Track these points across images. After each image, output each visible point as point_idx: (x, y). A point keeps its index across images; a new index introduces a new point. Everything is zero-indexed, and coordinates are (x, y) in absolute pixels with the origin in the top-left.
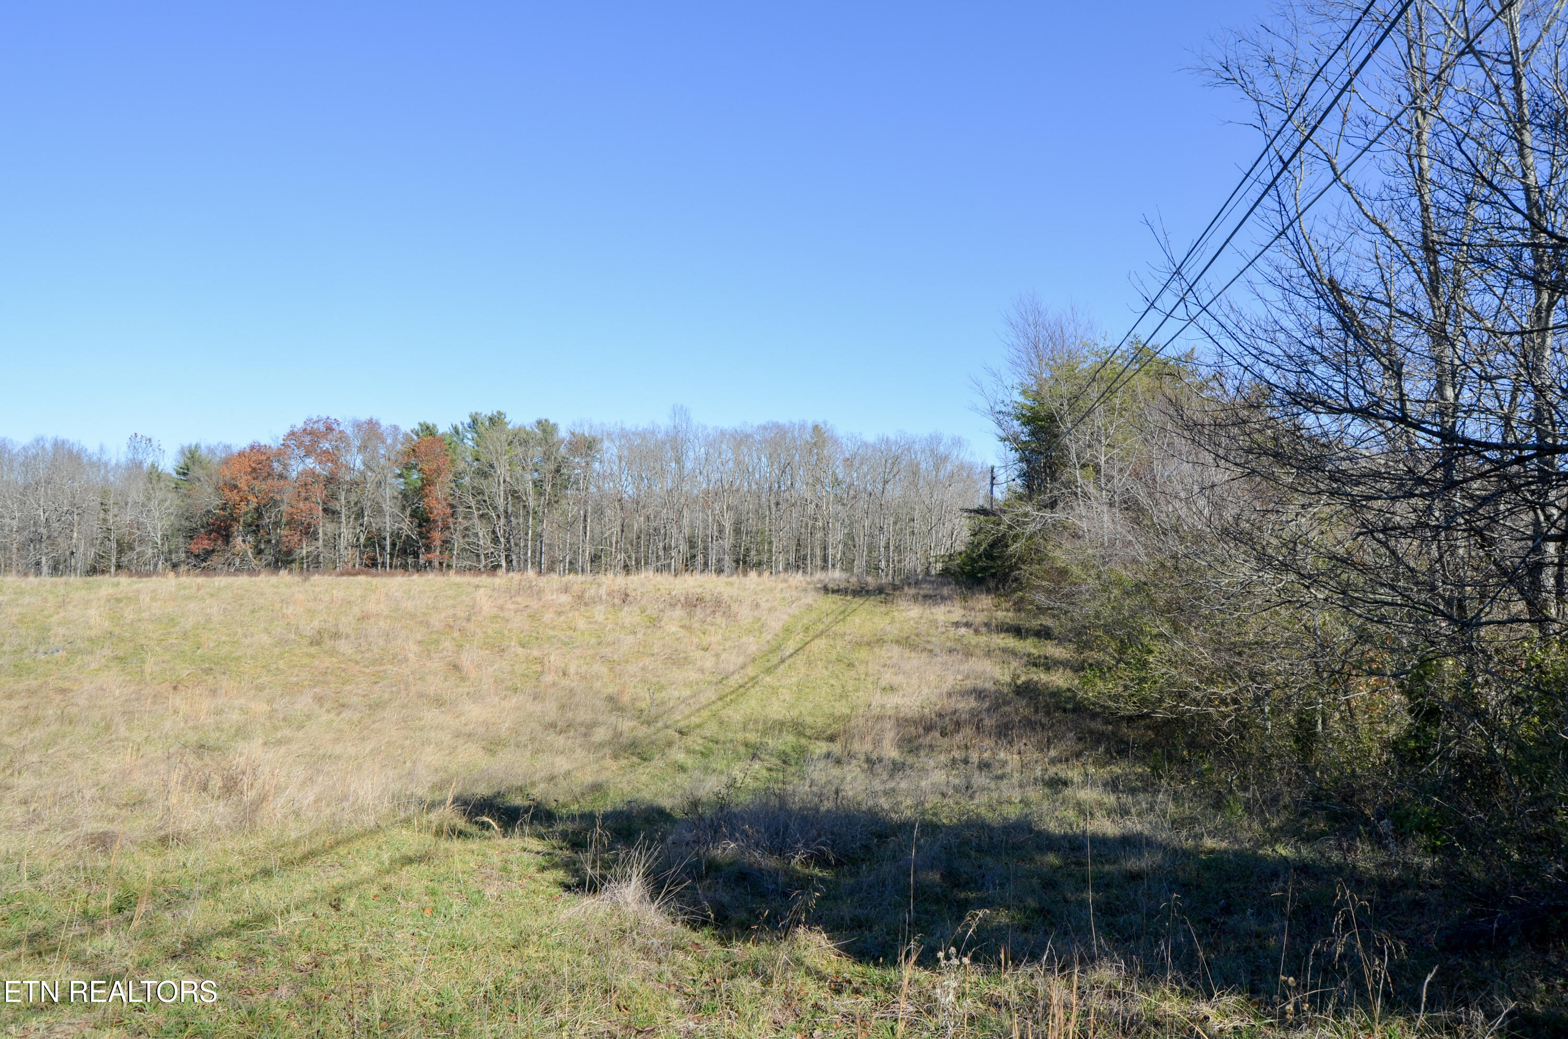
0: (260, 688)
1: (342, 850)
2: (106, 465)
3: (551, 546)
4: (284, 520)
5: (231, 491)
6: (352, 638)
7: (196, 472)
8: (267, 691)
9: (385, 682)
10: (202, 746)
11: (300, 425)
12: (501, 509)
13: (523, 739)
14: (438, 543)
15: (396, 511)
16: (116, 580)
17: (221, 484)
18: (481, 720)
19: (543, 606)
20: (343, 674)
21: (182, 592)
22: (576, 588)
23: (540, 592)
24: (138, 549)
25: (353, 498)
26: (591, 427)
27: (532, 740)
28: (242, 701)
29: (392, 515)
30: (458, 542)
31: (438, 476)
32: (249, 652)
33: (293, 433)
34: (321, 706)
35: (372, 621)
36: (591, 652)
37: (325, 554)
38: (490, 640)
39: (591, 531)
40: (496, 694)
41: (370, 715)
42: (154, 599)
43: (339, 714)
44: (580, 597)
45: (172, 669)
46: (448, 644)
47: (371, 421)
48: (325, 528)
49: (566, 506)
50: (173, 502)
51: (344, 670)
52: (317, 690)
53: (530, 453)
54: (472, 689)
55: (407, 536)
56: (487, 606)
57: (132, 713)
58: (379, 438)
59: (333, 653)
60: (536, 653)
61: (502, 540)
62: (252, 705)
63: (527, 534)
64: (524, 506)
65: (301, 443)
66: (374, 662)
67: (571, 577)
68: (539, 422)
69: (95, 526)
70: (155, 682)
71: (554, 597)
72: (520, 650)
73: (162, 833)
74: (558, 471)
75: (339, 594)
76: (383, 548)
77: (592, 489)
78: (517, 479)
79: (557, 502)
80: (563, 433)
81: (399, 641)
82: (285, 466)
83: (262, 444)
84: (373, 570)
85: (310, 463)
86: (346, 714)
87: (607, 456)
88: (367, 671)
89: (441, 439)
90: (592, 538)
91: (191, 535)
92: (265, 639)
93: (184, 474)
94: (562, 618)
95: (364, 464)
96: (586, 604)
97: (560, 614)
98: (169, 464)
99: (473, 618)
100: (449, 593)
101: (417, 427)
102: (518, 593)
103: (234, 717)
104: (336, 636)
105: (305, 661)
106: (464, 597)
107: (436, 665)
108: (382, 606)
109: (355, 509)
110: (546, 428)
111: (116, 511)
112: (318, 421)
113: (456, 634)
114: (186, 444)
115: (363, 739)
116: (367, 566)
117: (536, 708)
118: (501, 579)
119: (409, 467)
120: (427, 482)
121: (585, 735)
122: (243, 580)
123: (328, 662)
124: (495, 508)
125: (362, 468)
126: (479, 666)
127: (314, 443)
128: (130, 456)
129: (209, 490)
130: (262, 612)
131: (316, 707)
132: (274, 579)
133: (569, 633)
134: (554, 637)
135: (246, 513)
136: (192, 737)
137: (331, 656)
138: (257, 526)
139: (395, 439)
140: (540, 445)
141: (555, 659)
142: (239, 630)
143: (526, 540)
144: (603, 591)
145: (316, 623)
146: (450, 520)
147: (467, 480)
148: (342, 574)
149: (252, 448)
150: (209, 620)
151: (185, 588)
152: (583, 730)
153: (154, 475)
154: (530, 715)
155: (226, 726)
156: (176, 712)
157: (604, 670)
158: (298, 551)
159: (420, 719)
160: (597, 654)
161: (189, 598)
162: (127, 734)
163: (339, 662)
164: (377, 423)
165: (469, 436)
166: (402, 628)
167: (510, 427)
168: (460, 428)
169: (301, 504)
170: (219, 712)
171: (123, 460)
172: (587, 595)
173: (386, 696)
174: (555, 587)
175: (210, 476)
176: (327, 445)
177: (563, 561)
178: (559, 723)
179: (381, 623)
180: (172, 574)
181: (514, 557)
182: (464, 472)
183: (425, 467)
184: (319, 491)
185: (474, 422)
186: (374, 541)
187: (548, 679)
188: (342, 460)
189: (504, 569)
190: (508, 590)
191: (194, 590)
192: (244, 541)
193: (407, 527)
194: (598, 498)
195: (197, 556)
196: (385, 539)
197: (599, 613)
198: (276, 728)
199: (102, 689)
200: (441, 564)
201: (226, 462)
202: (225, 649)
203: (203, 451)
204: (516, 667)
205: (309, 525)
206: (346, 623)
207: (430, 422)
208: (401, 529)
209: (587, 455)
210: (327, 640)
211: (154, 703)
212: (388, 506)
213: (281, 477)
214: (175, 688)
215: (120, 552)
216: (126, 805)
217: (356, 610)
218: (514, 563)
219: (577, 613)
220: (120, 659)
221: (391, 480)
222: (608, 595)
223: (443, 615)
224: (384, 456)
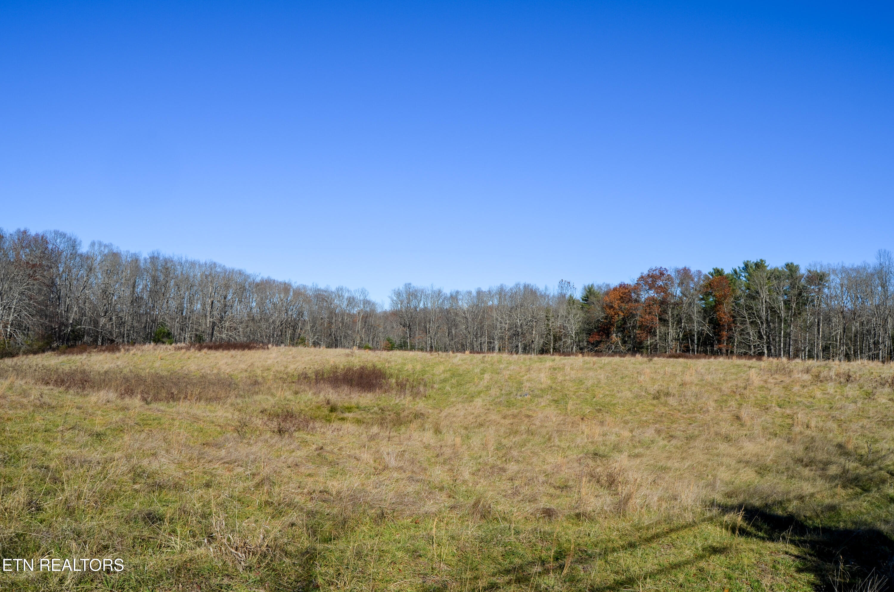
0: (626, 422)
1: (674, 535)
2: (548, 296)
3: (796, 341)
4: (638, 325)
5: (610, 309)
6: (677, 396)
7: (592, 299)
8: (630, 424)
9: (696, 424)
10: (596, 454)
11: (646, 272)
12: (764, 318)
13: (782, 468)
14: (725, 338)
15: (700, 320)
16: (553, 357)
17: (605, 305)
18: (754, 453)
19: (793, 381)
20: (671, 417)
21: (586, 366)
22: (814, 370)
23: (791, 371)
24: (564, 340)
25: (676, 312)
26: (821, 266)
27: (788, 469)
28: (617, 429)
29: (698, 322)
30: (737, 338)
31: (725, 299)
32: (621, 401)
33: (642, 277)
34: (660, 436)
35: (688, 386)
36: (825, 413)
37: (660, 344)
38: (759, 402)
39: (823, 332)
40: (763, 437)
41: (687, 443)
42: (572, 369)
43: (669, 441)
44: (818, 376)
45: (581, 408)
46: (733, 403)
47: (685, 268)
48: (660, 330)
49: (806, 316)
50: (581, 315)
51: (672, 415)
52: (657, 426)
53: (782, 284)
54: (748, 433)
55: (707, 334)
56: (756, 380)
57: (562, 431)
58: (689, 278)
59: (665, 404)
60: (788, 411)
61: (765, 337)
62: (622, 432)
63: (780, 333)
64: (779, 317)
65: (647, 282)
66: (689, 412)
67: (810, 362)
68: (787, 265)
69: (543, 327)
70: (573, 415)
71: (800, 375)
72: (778, 409)
73: (577, 511)
74: (800, 294)
75: (668, 369)
76: (693, 341)
77: (823, 306)
78: (774, 300)
79: (800, 314)
80: (803, 271)
81: (704, 399)
82: (638, 295)
83: (626, 283)
84: (687, 354)
85: (652, 293)
86: (674, 442)
87: (833, 285)
88: (685, 416)
89: (727, 277)
90: (823, 336)
91: (589, 333)
92: (629, 394)
93: (586, 300)
94: (805, 390)
95: (681, 293)
96: (821, 381)
97: (804, 387)
98: (578, 295)
99: (748, 387)
100: (733, 371)
101: (712, 271)
102: (776, 372)
103: (613, 438)
104: (667, 394)
105: (650, 408)
106: (742, 374)
107: (726, 415)
108: (693, 377)
109: (677, 319)
110: (792, 268)
111: (553, 320)
112: (655, 270)
113: (738, 397)
114: (587, 285)
115: (683, 459)
116: (684, 351)
117: (790, 448)
118: (766, 362)
119: (707, 294)
120: (718, 303)
121: (823, 469)
122: (617, 359)
123: (663, 410)
124: (760, 318)
125: (681, 295)
126: (752, 418)
127: (654, 281)
128: (560, 291)
129: (599, 309)
130: (627, 379)
131: (657, 436)
132: (633, 359)
133: (811, 400)
134: (801, 402)
135: (618, 321)
136: (591, 448)
137: (665, 406)
138: (624, 328)
139: (699, 278)
140: (788, 278)
141: (801, 416)
142: (615, 389)
143: (780, 337)
144: (832, 373)
145: (656, 387)
146: (733, 325)
147: (742, 301)
148: (670, 357)
149: (621, 286)
150: (599, 382)
151: (587, 363)
152: (821, 466)
153: (571, 301)
154: (786, 452)
155: (608, 443)
156: (583, 433)
157: (835, 426)
158: (646, 342)
159: (716, 449)
160: (829, 415)
161: (589, 369)
162: (559, 443)
163: (669, 410)
164: (689, 269)
165: (743, 275)
166: (706, 391)
167: (768, 268)
168: (738, 270)
169: (647, 316)
170: (605, 435)
171: (556, 293)
172: (822, 375)
173: (696, 433)
174: (800, 369)
175: (598, 301)
176: (661, 283)
177: (804, 350)
178: (805, 460)
179: (693, 388)
180: (580, 355)
181: (772, 347)
182: (741, 296)
183: (717, 294)
184: (656, 309)
185: (746, 266)
186: (688, 336)
187: (797, 429)
188: (669, 291)
189: (766, 355)
190: (770, 371)
191: (592, 365)
192: (616, 336)
193: (706, 328)
194: (827, 311)
195: (593, 344)
196: (694, 336)
197: (831, 388)
198: (635, 447)
199: (547, 417)
200: (727, 351)
201: (607, 294)
202: (608, 399)
203: (596, 288)
204: (776, 420)
205: (651, 327)
206: (673, 388)
207: (719, 268)
208: (703, 330)
209: (819, 284)
210: (662, 397)
211: (572, 427)
212: (695, 317)
213: (636, 301)
214: (582, 419)
215: (555, 341)
216: (559, 487)
217: (678, 379)
218: (773, 351)
219: (815, 387)
220: (556, 401)
221: (697, 302)
222: (837, 375)
223: (730, 385)
224: (693, 288)
